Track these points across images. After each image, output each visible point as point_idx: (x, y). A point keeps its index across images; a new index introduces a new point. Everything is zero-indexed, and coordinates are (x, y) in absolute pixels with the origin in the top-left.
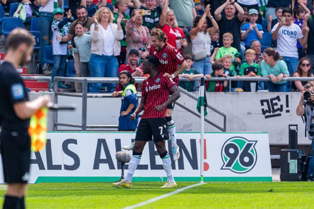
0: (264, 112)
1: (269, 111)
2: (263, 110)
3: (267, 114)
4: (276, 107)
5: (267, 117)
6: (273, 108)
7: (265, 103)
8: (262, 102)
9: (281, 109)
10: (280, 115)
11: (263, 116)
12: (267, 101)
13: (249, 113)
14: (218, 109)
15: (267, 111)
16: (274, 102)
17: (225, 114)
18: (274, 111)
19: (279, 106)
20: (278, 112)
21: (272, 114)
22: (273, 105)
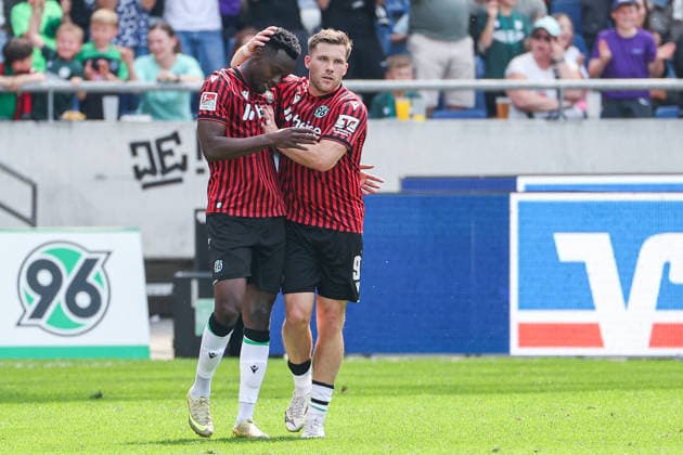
0: (139, 174)
1: (153, 171)
2: (136, 168)
3: (148, 179)
4: (169, 161)
5: (146, 186)
6: (162, 163)
7: (142, 151)
8: (134, 147)
9: (183, 166)
10: (179, 180)
11: (137, 185)
12: (147, 145)
13: (100, 177)
14: (17, 167)
15: (146, 172)
16: (166, 146)
17: (35, 179)
18: (165, 170)
19: (177, 159)
20: (176, 174)
21: (159, 177)
22: (162, 154)
